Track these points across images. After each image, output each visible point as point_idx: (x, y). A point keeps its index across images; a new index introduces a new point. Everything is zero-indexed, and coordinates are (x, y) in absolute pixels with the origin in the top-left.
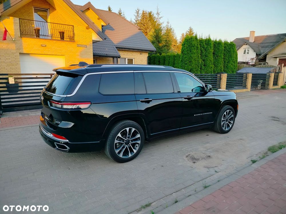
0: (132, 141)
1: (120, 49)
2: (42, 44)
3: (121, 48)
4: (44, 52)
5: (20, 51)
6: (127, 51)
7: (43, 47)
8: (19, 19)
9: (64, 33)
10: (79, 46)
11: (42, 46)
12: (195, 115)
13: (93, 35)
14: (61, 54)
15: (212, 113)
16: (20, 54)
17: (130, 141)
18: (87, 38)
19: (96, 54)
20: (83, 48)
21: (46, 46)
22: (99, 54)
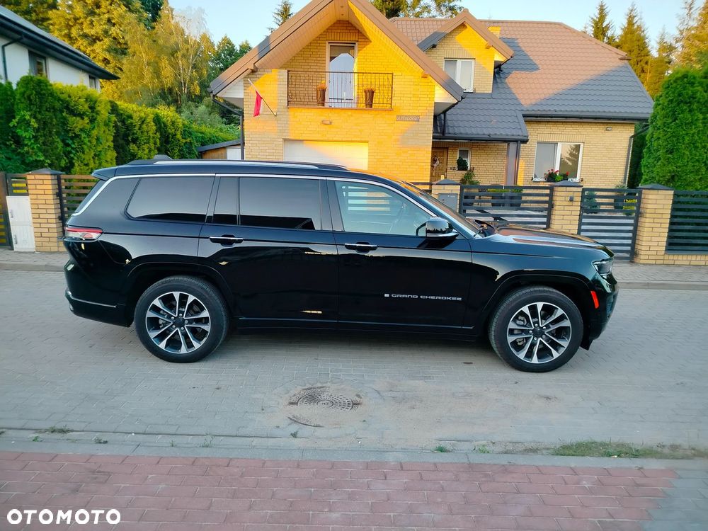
0: (190, 322)
1: (534, 118)
2: (323, 118)
3: (540, 117)
4: (327, 136)
5: (284, 134)
6: (562, 122)
7: (326, 126)
8: (288, 71)
9: (373, 92)
10: (400, 118)
11: (323, 123)
12: (387, 295)
13: (436, 92)
14: (359, 140)
15: (459, 299)
16: (285, 140)
17: (186, 322)
18: (422, 99)
19: (461, 136)
20: (411, 122)
21: (331, 123)
22: (467, 136)
